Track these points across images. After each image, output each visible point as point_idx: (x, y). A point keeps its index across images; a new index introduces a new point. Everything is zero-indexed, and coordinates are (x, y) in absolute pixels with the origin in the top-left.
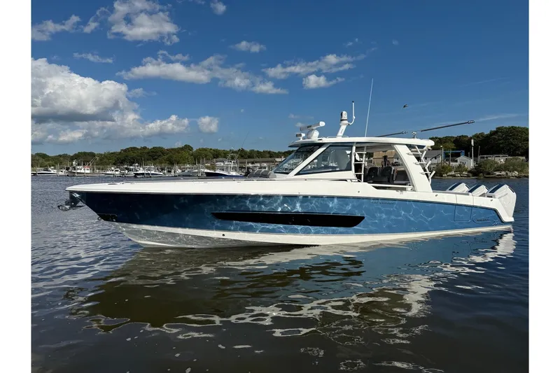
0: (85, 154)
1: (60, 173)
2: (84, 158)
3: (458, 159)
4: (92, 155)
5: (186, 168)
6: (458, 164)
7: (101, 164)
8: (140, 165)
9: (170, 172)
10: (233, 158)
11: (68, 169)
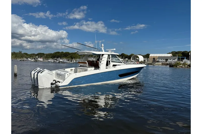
0: (41, 54)
1: (32, 60)
2: (41, 55)
3: (184, 60)
4: (43, 54)
5: (77, 60)
6: (183, 62)
7: (47, 57)
8: (61, 58)
9: (71, 61)
10: (95, 57)
11: (35, 59)
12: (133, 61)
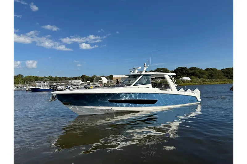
12: (96, 83)
